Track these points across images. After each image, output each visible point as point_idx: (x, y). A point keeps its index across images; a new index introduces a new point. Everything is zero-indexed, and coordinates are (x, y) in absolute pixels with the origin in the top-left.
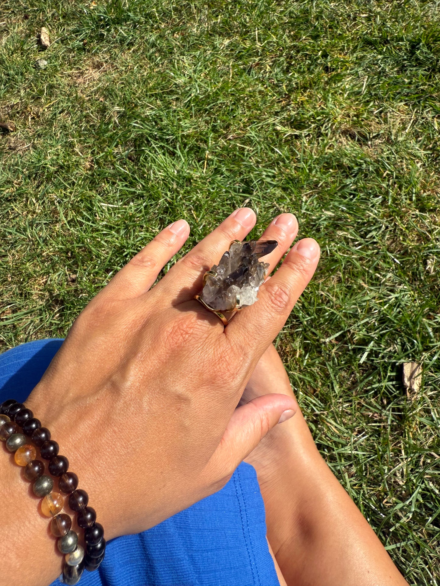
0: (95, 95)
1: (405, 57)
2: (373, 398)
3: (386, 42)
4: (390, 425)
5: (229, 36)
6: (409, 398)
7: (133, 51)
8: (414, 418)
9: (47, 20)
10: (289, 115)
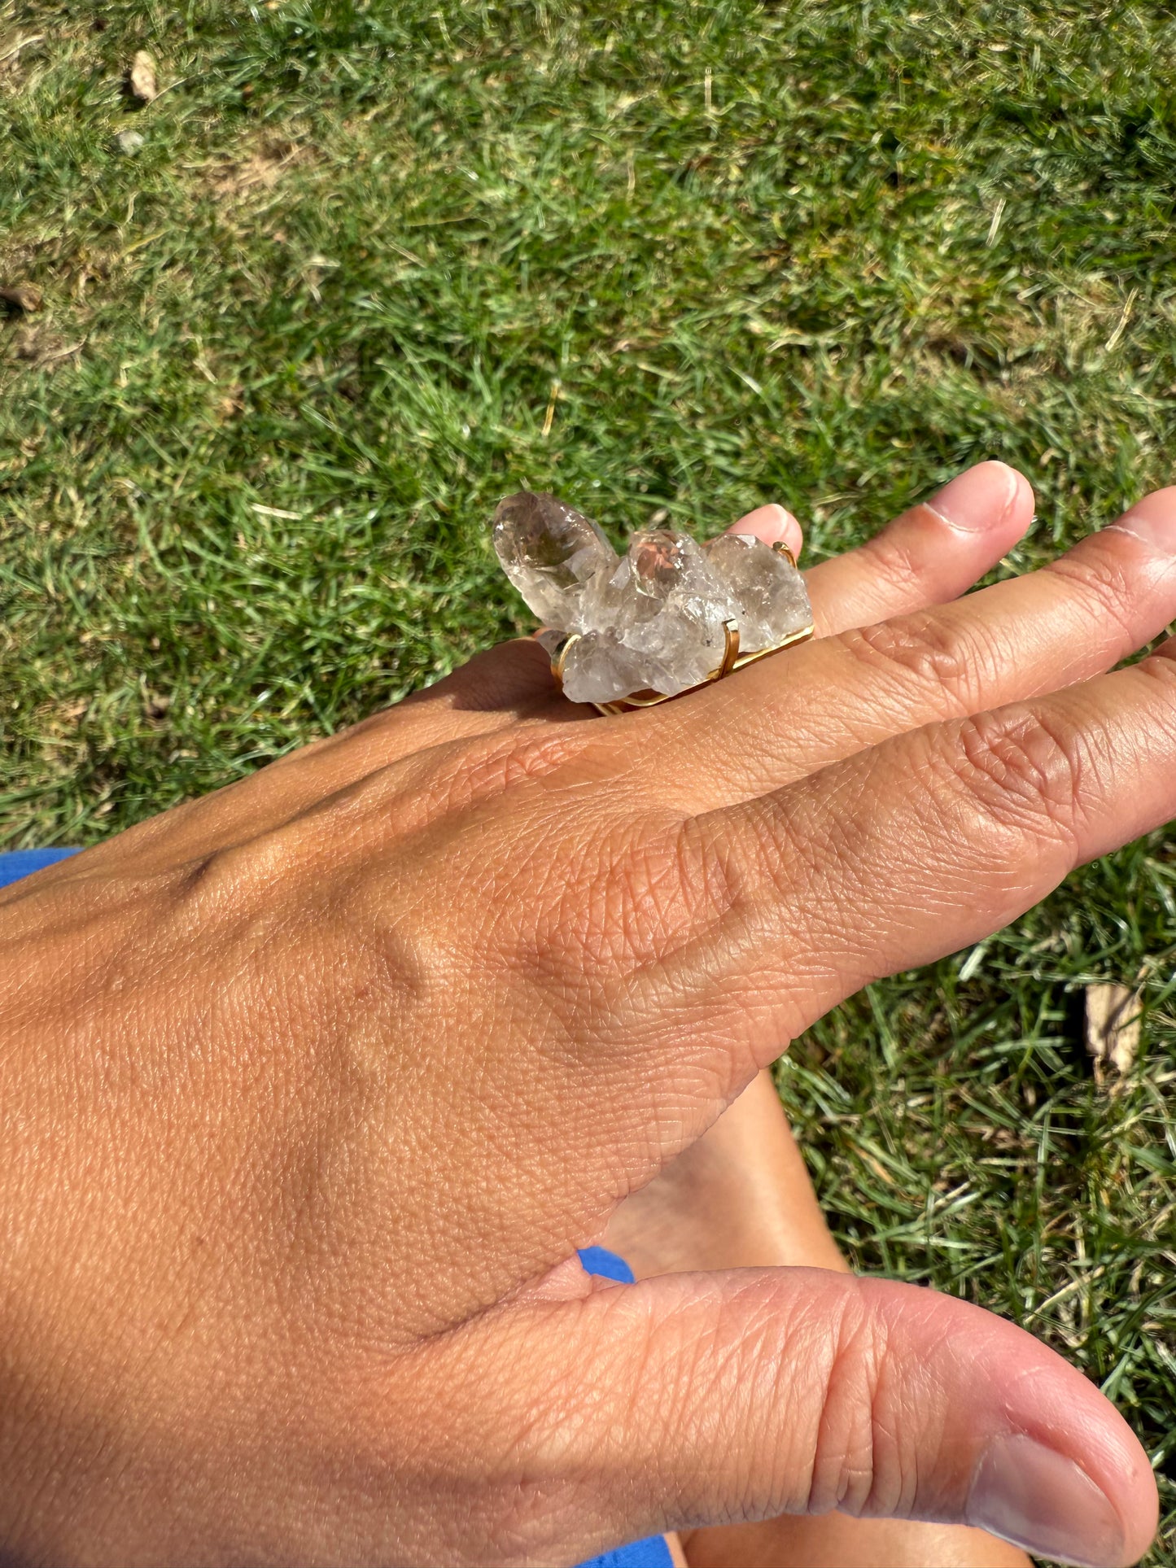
0: (263, 225)
1: (1108, 156)
2: (997, 1082)
3: (1058, 115)
4: (1044, 1165)
5: (634, 88)
6: (1100, 1089)
7: (376, 119)
8: (1115, 1147)
9: (153, 34)
10: (785, 295)
